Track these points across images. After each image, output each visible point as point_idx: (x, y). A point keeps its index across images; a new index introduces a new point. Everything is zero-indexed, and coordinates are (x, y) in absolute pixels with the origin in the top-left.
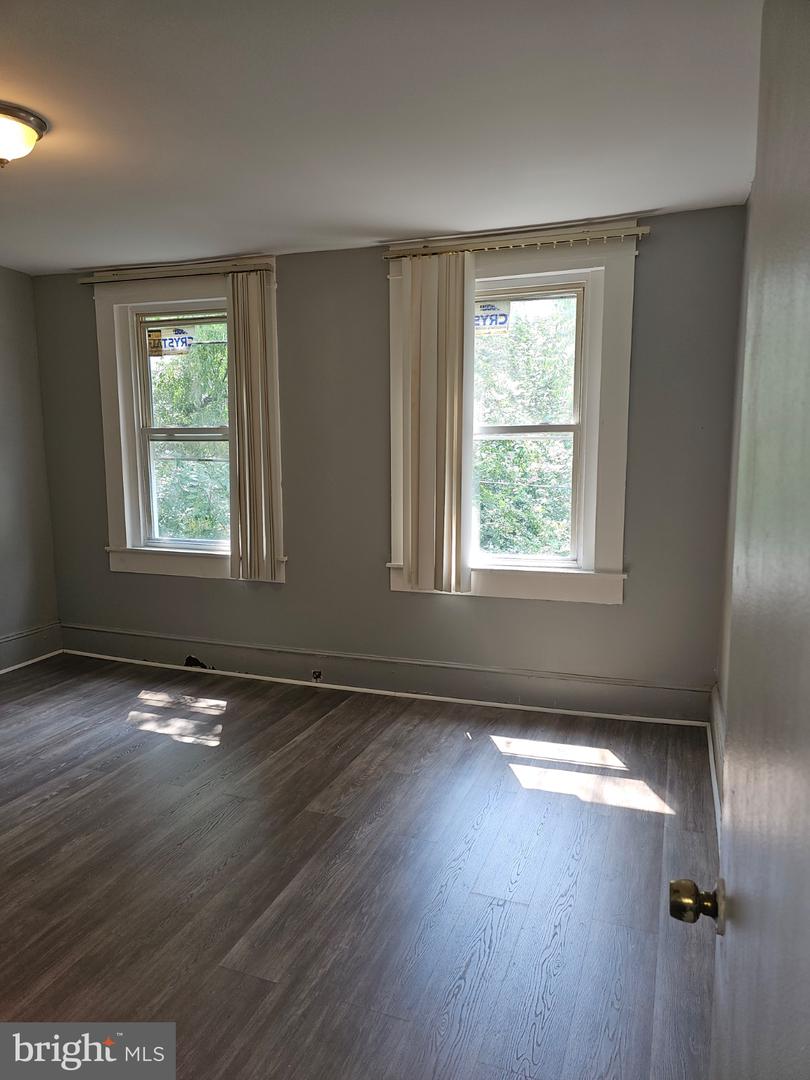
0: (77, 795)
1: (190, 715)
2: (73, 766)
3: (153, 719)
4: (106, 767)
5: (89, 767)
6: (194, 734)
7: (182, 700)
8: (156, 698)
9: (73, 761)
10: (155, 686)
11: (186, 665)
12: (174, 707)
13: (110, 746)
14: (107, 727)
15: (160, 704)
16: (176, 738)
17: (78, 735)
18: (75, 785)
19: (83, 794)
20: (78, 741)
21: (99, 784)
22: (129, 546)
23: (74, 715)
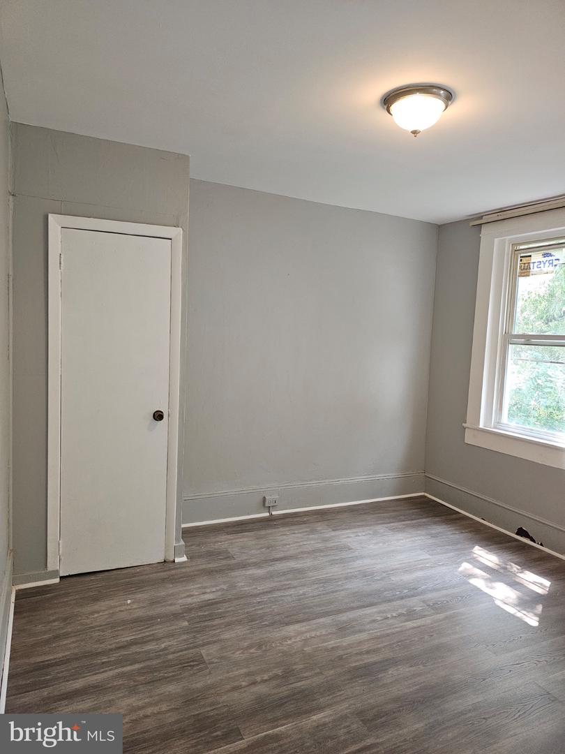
0: (410, 624)
1: (514, 584)
2: (413, 596)
3: (483, 578)
4: (437, 607)
5: (424, 602)
6: (515, 606)
7: (508, 567)
8: (489, 557)
9: (413, 591)
10: (487, 545)
11: (517, 534)
12: (502, 571)
13: (443, 588)
14: (443, 569)
15: (490, 564)
16: (498, 603)
17: (421, 569)
18: (410, 615)
19: (415, 625)
20: (419, 574)
21: (428, 621)
22: (481, 426)
23: (421, 549)
